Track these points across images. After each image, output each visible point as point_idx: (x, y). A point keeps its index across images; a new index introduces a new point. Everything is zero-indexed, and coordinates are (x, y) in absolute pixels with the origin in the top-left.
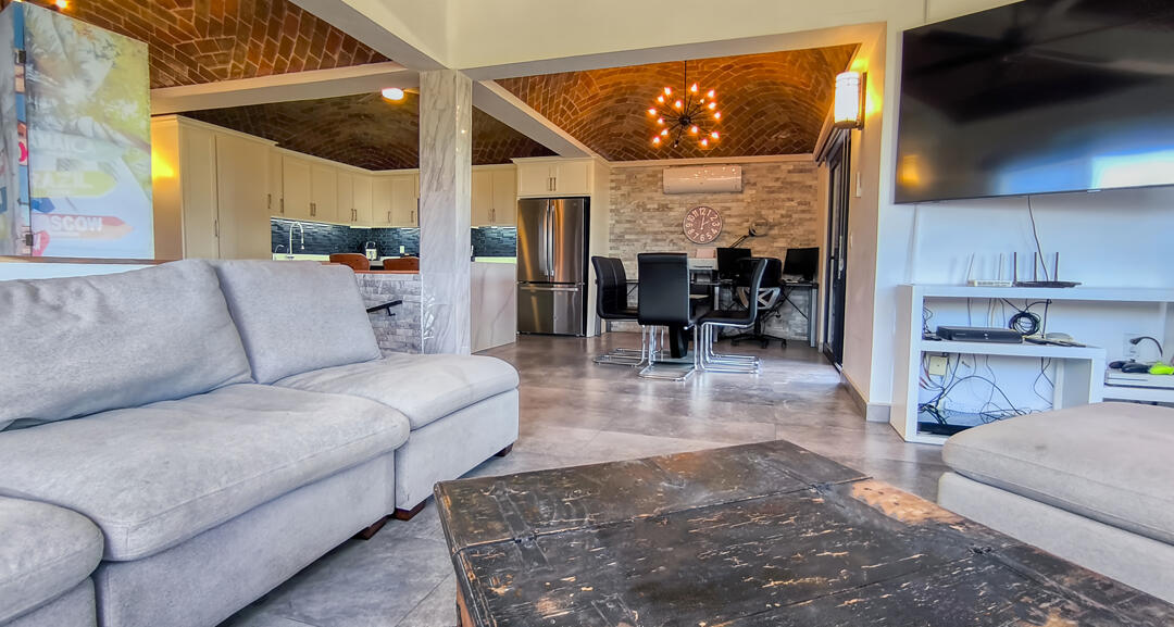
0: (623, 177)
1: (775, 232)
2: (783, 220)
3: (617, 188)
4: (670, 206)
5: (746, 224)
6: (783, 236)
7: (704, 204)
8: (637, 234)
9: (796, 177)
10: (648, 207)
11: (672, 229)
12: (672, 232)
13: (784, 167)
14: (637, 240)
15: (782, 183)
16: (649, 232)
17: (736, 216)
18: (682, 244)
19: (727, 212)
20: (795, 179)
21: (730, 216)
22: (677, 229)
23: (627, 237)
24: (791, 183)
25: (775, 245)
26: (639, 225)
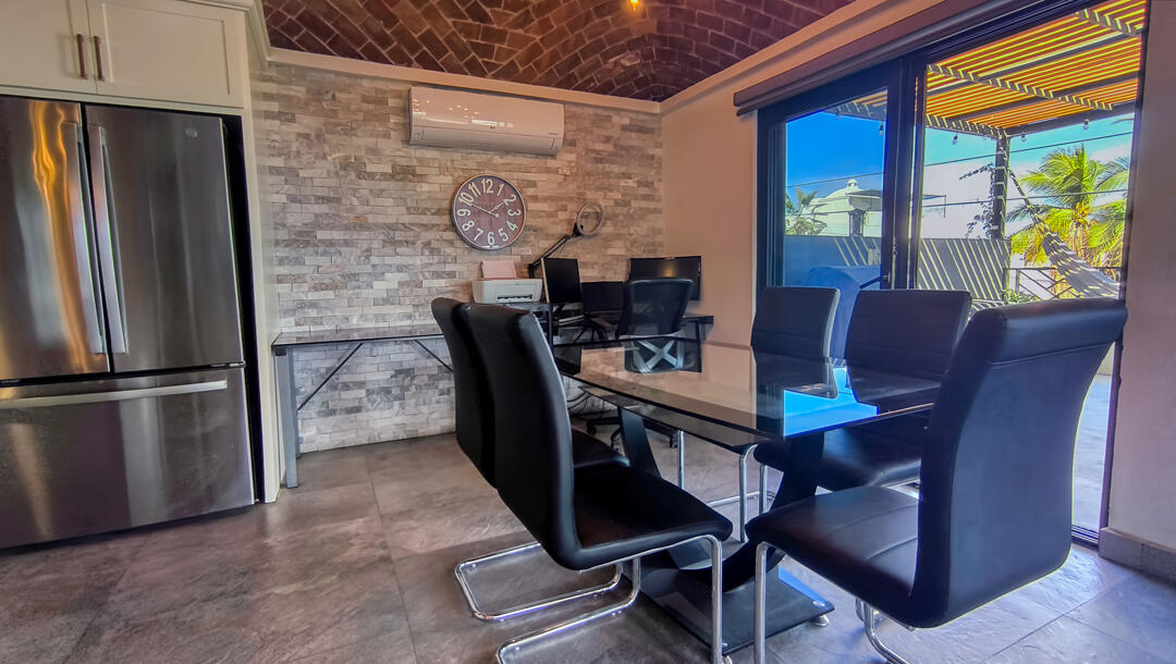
0: (299, 91)
1: (608, 229)
2: (618, 210)
3: (285, 117)
4: (419, 171)
5: (562, 216)
6: (619, 236)
7: (488, 172)
8: (347, 228)
9: (634, 140)
10: (370, 168)
11: (425, 219)
12: (427, 227)
13: (616, 119)
14: (347, 243)
15: (615, 145)
16: (377, 226)
17: (545, 199)
18: (449, 250)
19: (530, 191)
20: (634, 143)
21: (535, 198)
22: (436, 220)
23: (321, 235)
24: (628, 149)
25: (610, 251)
26: (351, 209)
